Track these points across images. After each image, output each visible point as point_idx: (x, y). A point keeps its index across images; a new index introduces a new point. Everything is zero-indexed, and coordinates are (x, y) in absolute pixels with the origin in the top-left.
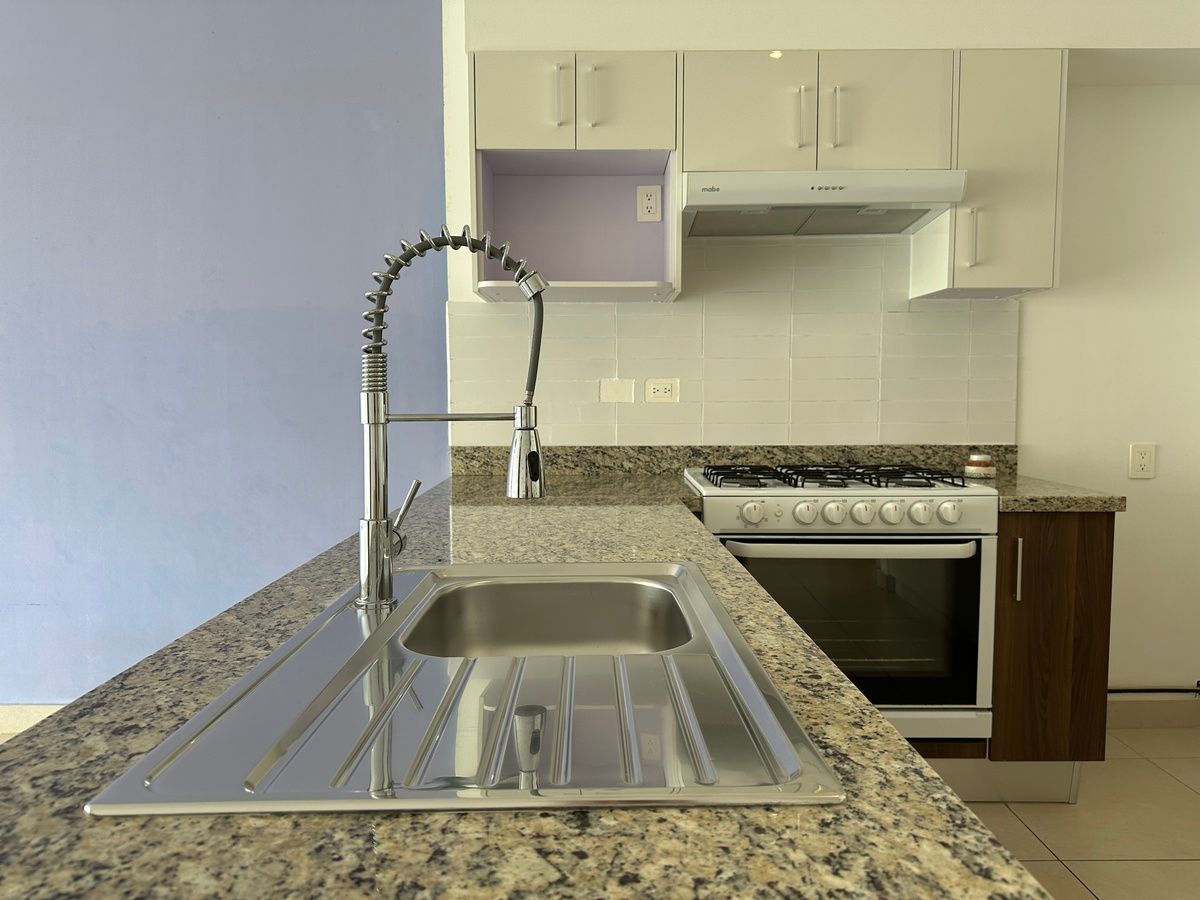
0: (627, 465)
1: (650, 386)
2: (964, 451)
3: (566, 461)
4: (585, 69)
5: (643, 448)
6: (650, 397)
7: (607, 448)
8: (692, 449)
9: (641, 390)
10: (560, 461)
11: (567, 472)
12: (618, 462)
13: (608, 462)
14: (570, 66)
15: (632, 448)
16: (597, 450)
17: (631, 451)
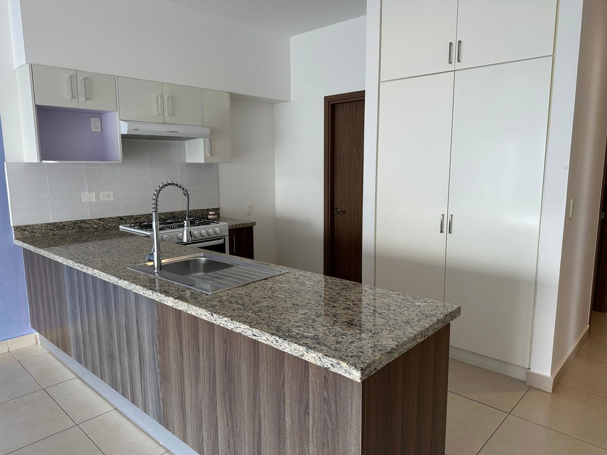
0: (95, 226)
1: (101, 194)
3: (69, 227)
4: (80, 78)
5: (101, 219)
6: (101, 198)
7: (86, 220)
8: (120, 217)
9: (97, 196)
10: (66, 227)
11: (70, 231)
12: (91, 225)
13: (87, 226)
15: (96, 219)
16: (82, 221)
17: (96, 221)
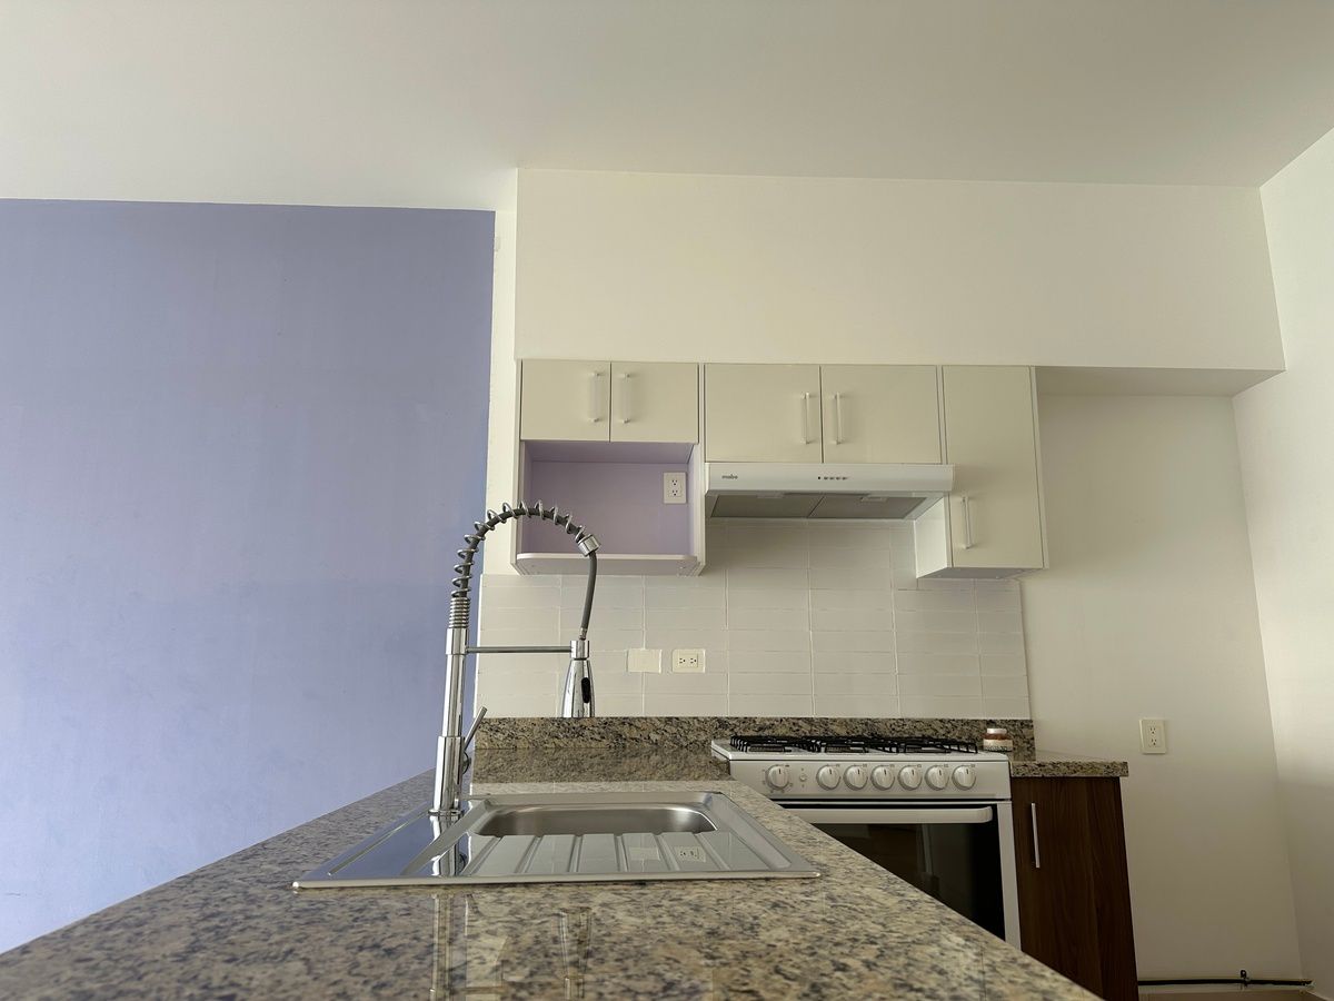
0: (654, 737)
1: (677, 655)
2: (982, 726)
3: (593, 732)
4: (619, 376)
5: (670, 719)
6: (677, 667)
7: (634, 719)
8: (719, 720)
9: (667, 660)
10: (586, 732)
11: (594, 744)
12: (645, 734)
13: (635, 734)
14: (605, 374)
15: (659, 719)
16: (624, 721)
17: (658, 723)
